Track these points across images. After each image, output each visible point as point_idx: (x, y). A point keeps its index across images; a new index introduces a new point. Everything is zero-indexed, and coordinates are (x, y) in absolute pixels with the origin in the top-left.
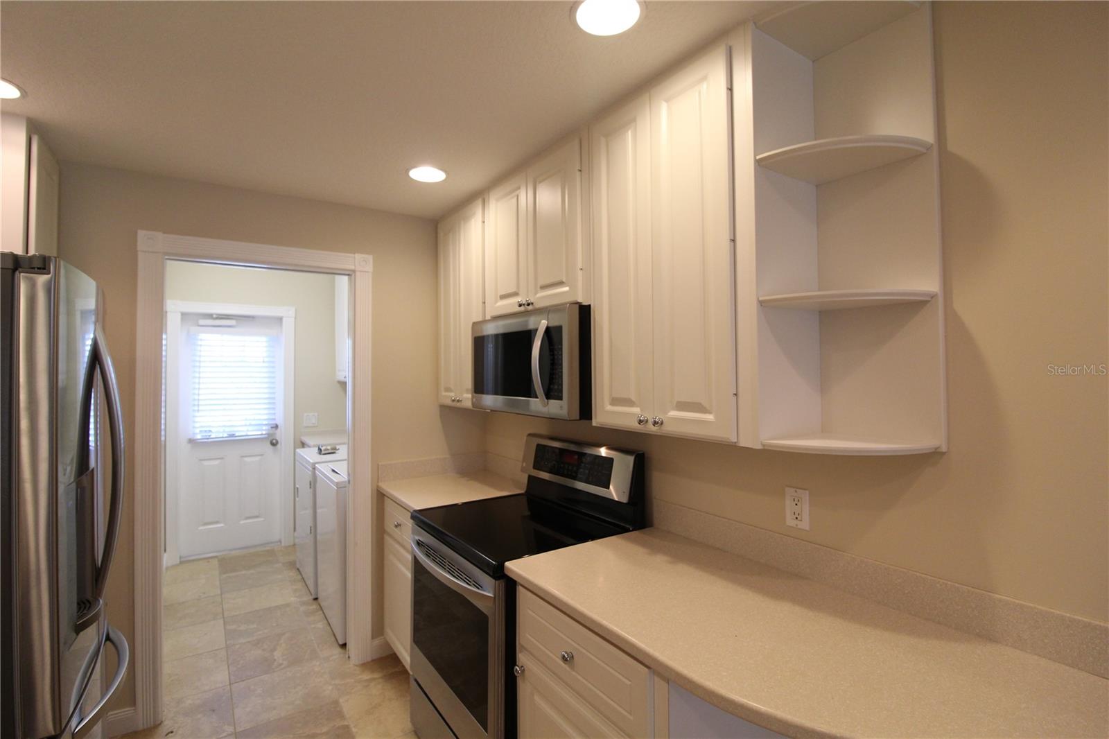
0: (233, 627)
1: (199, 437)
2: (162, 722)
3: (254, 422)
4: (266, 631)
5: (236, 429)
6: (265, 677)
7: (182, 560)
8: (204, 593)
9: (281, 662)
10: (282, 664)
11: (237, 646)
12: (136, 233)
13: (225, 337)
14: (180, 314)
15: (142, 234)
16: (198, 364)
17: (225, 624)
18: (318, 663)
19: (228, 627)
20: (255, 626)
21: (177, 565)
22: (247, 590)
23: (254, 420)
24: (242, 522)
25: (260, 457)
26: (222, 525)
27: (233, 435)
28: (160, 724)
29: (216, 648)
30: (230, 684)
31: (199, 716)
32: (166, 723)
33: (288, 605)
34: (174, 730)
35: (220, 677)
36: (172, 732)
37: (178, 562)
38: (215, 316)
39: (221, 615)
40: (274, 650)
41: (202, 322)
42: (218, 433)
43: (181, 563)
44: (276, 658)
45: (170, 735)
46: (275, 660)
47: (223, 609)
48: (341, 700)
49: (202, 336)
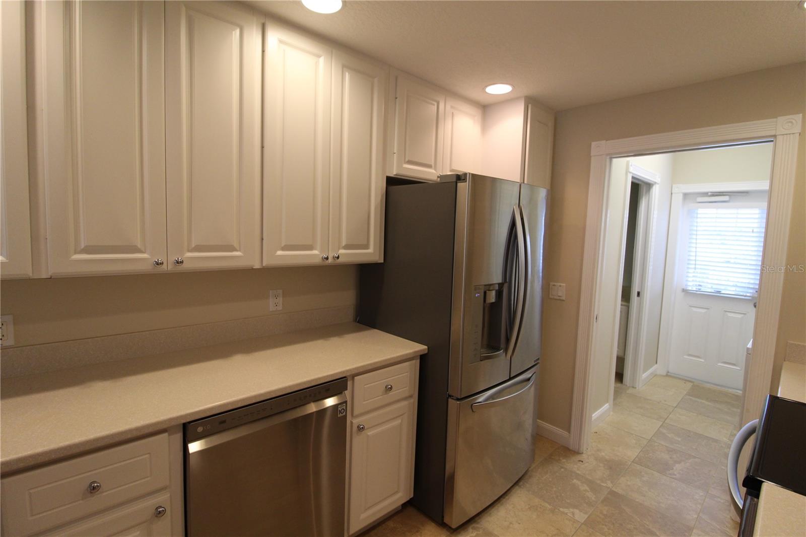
0: (665, 431)
1: (690, 288)
2: (582, 453)
3: (739, 284)
4: (684, 448)
5: (723, 287)
6: (656, 474)
7: (669, 374)
8: (665, 401)
9: (675, 473)
10: (676, 475)
11: (656, 444)
12: (591, 144)
13: (721, 211)
14: (681, 195)
15: (593, 144)
16: (695, 233)
17: (662, 425)
18: (701, 494)
19: (661, 429)
20: (680, 439)
21: (664, 376)
22: (695, 414)
23: (742, 282)
24: (719, 364)
25: (742, 315)
26: (703, 361)
27: (719, 292)
28: (580, 453)
29: (644, 437)
30: (633, 462)
31: (601, 465)
32: (584, 455)
33: (716, 441)
34: (584, 462)
35: (632, 454)
36: (582, 462)
37: (665, 374)
38: (709, 194)
39: (664, 420)
40: (679, 462)
41: (700, 199)
42: (708, 288)
43: (667, 375)
44: (675, 468)
45: (581, 462)
46: (673, 469)
47: (668, 416)
48: (694, 531)
49: (700, 211)
